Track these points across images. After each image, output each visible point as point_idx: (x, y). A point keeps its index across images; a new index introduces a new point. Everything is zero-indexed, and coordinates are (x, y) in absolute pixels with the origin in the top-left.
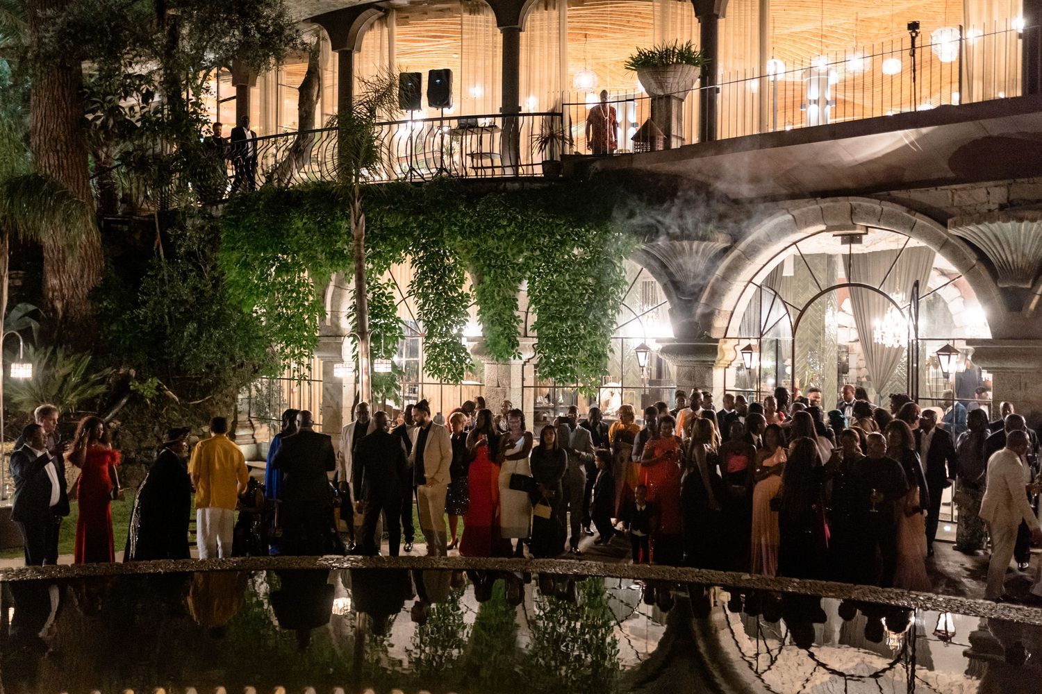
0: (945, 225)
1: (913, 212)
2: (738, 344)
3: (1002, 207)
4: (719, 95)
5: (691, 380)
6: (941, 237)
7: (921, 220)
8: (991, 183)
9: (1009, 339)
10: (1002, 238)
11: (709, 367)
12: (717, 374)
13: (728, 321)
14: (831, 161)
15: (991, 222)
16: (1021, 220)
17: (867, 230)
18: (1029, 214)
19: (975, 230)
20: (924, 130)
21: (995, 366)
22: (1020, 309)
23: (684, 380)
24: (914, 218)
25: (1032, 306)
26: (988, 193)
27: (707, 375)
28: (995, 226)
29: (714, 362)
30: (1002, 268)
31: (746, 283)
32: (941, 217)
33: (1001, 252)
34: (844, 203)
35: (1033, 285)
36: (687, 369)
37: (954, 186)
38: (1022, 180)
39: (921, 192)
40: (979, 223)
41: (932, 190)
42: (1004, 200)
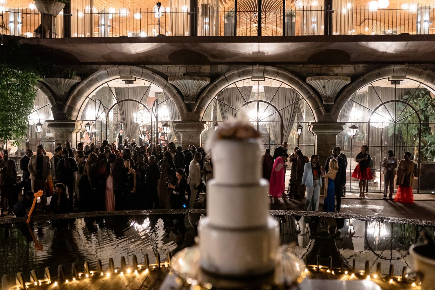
0: (167, 80)
1: (155, 74)
2: (83, 123)
3: (184, 74)
5: (62, 138)
6: (164, 84)
7: (157, 77)
8: (180, 65)
9: (188, 121)
10: (187, 85)
11: (71, 132)
12: (74, 135)
13: (77, 113)
14: (126, 51)
15: (185, 80)
16: (194, 80)
17: (135, 79)
18: (197, 78)
19: (179, 82)
21: (183, 131)
22: (191, 111)
23: (59, 138)
24: (155, 76)
25: (195, 110)
26: (180, 69)
27: (70, 136)
29: (73, 130)
30: (186, 96)
31: (85, 98)
32: (166, 78)
33: (186, 90)
34: (128, 68)
35: (196, 102)
36: (60, 133)
37: (168, 65)
38: (191, 65)
39: (156, 66)
40: (181, 80)
41: (160, 66)
42: (185, 72)
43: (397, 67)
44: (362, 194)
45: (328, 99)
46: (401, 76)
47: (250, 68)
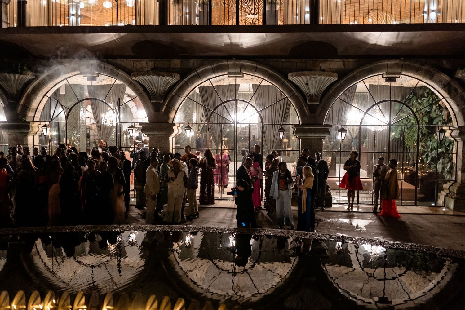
0: (131, 76)
1: (118, 69)
2: (40, 124)
3: (152, 70)
4: (27, 5)
5: (16, 141)
6: (129, 80)
7: (121, 73)
8: (148, 60)
9: (155, 123)
10: (152, 82)
11: (26, 135)
12: (30, 138)
13: (34, 113)
14: (83, 43)
15: (148, 75)
16: (159, 75)
17: (98, 75)
18: (162, 73)
19: (142, 78)
20: (122, 34)
21: (150, 133)
22: (159, 111)
23: (13, 142)
24: (118, 72)
25: (163, 110)
26: (147, 63)
27: (24, 139)
28: (150, 77)
29: (28, 132)
30: (152, 94)
31: (43, 96)
32: (129, 72)
33: (152, 88)
34: (88, 62)
35: (163, 102)
36: (14, 136)
37: (134, 59)
38: (159, 59)
39: (121, 60)
40: (144, 75)
41: (125, 60)
42: (153, 67)
43: (391, 62)
44: (351, 206)
45: (312, 98)
46: (396, 72)
47: (225, 63)
